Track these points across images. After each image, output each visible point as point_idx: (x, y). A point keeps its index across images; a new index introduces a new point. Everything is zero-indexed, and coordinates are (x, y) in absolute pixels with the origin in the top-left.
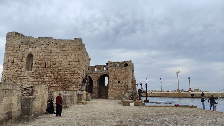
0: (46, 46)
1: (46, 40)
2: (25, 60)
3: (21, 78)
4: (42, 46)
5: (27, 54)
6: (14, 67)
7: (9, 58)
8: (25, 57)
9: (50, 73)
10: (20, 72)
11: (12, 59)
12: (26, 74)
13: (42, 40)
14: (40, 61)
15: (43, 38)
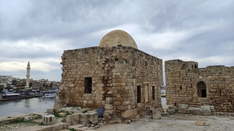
0: (218, 74)
1: (218, 68)
2: (195, 87)
3: (194, 103)
4: (214, 75)
5: (196, 82)
6: (183, 92)
7: (175, 83)
8: (195, 84)
9: (227, 101)
10: (191, 98)
11: (180, 85)
12: (199, 100)
13: (213, 69)
14: (214, 89)
15: (214, 66)
